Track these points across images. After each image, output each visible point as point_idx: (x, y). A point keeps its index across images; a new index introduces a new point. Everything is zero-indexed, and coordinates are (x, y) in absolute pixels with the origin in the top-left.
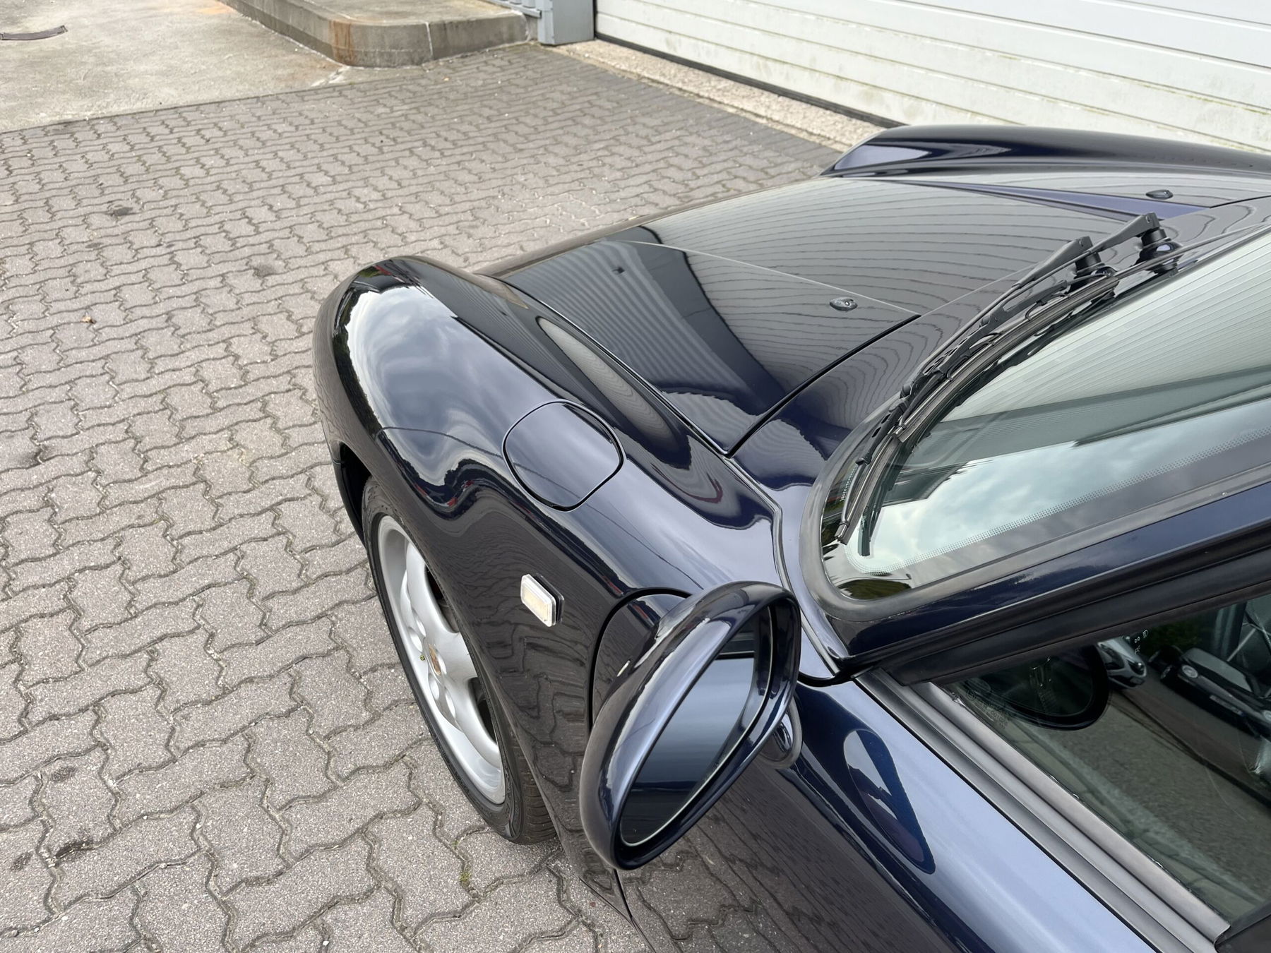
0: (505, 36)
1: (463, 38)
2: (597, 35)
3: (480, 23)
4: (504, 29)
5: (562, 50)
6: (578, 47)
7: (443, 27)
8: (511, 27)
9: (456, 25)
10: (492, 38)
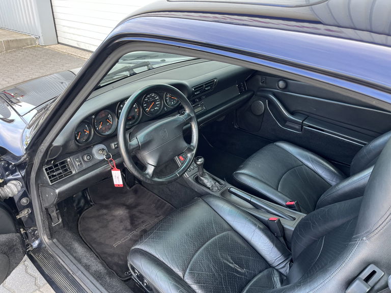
0: (29, 44)
1: (15, 45)
2: (58, 43)
3: (20, 40)
4: (29, 42)
5: (47, 47)
6: (52, 46)
7: (8, 41)
8: (31, 41)
9: (12, 41)
10: (25, 44)
